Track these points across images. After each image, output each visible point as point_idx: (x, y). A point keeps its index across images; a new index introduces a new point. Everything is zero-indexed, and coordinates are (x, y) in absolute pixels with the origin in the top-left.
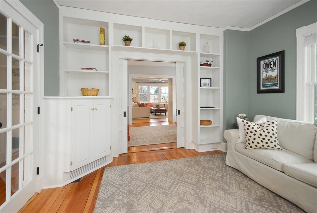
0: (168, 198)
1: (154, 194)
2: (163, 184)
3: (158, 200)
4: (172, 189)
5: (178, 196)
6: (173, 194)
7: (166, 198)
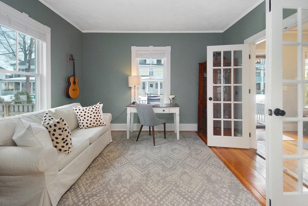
0: (175, 181)
1: (188, 188)
2: (177, 198)
3: (185, 181)
4: (168, 190)
5: (165, 182)
6: (169, 184)
7: (177, 181)
